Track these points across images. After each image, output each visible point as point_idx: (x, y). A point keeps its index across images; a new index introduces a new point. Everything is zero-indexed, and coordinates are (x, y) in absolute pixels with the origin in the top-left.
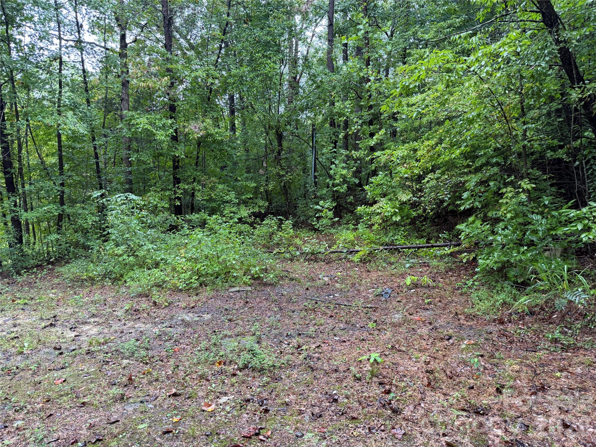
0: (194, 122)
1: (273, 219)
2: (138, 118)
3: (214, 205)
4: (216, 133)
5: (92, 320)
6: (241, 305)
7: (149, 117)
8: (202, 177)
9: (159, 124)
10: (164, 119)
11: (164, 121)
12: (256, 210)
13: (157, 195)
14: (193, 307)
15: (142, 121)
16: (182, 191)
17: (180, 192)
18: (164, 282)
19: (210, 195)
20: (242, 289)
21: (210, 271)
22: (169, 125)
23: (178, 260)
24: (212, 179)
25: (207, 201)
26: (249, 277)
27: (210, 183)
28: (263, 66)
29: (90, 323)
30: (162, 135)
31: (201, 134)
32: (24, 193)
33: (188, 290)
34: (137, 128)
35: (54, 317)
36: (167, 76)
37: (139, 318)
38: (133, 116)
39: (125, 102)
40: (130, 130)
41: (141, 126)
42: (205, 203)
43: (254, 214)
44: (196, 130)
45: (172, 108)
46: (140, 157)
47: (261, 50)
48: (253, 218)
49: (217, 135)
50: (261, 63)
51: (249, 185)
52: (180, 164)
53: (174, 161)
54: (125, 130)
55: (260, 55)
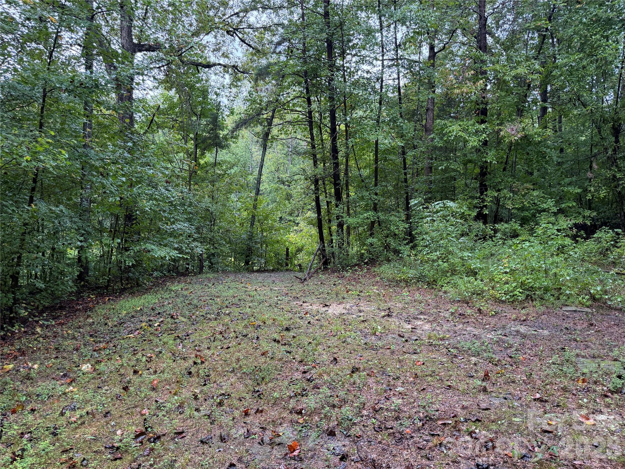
0: (510, 124)
1: (608, 232)
2: (450, 126)
3: (526, 214)
4: (535, 134)
5: (422, 317)
6: (584, 326)
7: (462, 123)
8: (514, 183)
9: (472, 129)
10: (477, 124)
11: (477, 126)
12: (580, 221)
13: (464, 203)
14: (524, 321)
15: (454, 129)
16: (491, 199)
17: (489, 199)
18: (483, 291)
19: (523, 202)
20: (578, 310)
21: (537, 285)
22: (482, 129)
23: (501, 269)
24: (525, 185)
25: (518, 209)
26: (587, 297)
27: (523, 190)
28: (602, 49)
29: (420, 319)
30: (475, 141)
31: (519, 136)
32: (348, 202)
33: (513, 302)
34: (450, 136)
35: (389, 309)
36: (482, 79)
37: (468, 322)
38: (445, 125)
39: (430, 112)
40: (441, 139)
41: (454, 133)
42: (516, 211)
43: (576, 225)
44: (513, 132)
45: (484, 112)
46: (450, 165)
47: (600, 31)
48: (575, 230)
49: (536, 136)
50: (599, 46)
51: (571, 191)
52: (488, 170)
53: (482, 168)
54: (437, 139)
55: (598, 36)
